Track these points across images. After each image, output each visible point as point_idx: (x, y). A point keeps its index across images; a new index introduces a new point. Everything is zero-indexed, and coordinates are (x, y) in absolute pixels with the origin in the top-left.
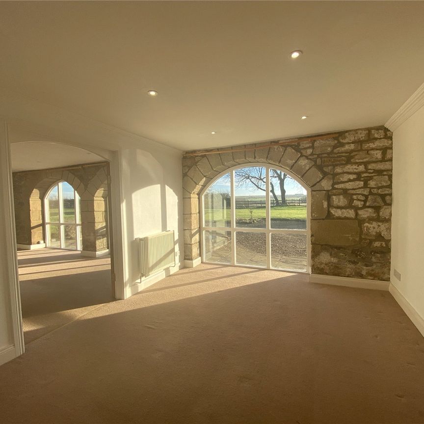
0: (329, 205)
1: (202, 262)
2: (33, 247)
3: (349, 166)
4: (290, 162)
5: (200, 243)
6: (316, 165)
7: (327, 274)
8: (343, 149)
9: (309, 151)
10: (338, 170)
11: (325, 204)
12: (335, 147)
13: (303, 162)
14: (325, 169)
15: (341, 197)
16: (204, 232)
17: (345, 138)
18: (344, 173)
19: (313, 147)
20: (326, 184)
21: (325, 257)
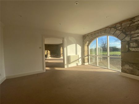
0: (129, 47)
1: (89, 64)
2: (61, 57)
3: (138, 30)
4: (112, 33)
5: (88, 59)
6: (123, 32)
7: (127, 73)
8: (134, 24)
9: (120, 28)
10: (133, 32)
11: (127, 46)
12: (131, 24)
13: (118, 32)
14: (127, 33)
15: (134, 43)
16: (89, 56)
17: (135, 20)
18: (135, 33)
19: (121, 26)
20: (127, 39)
21: (127, 67)
